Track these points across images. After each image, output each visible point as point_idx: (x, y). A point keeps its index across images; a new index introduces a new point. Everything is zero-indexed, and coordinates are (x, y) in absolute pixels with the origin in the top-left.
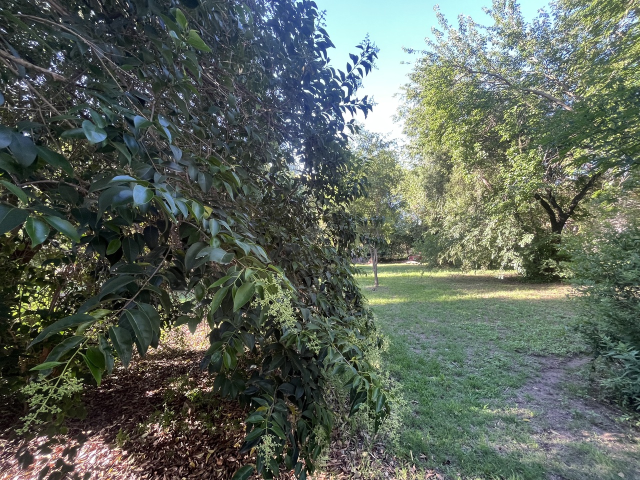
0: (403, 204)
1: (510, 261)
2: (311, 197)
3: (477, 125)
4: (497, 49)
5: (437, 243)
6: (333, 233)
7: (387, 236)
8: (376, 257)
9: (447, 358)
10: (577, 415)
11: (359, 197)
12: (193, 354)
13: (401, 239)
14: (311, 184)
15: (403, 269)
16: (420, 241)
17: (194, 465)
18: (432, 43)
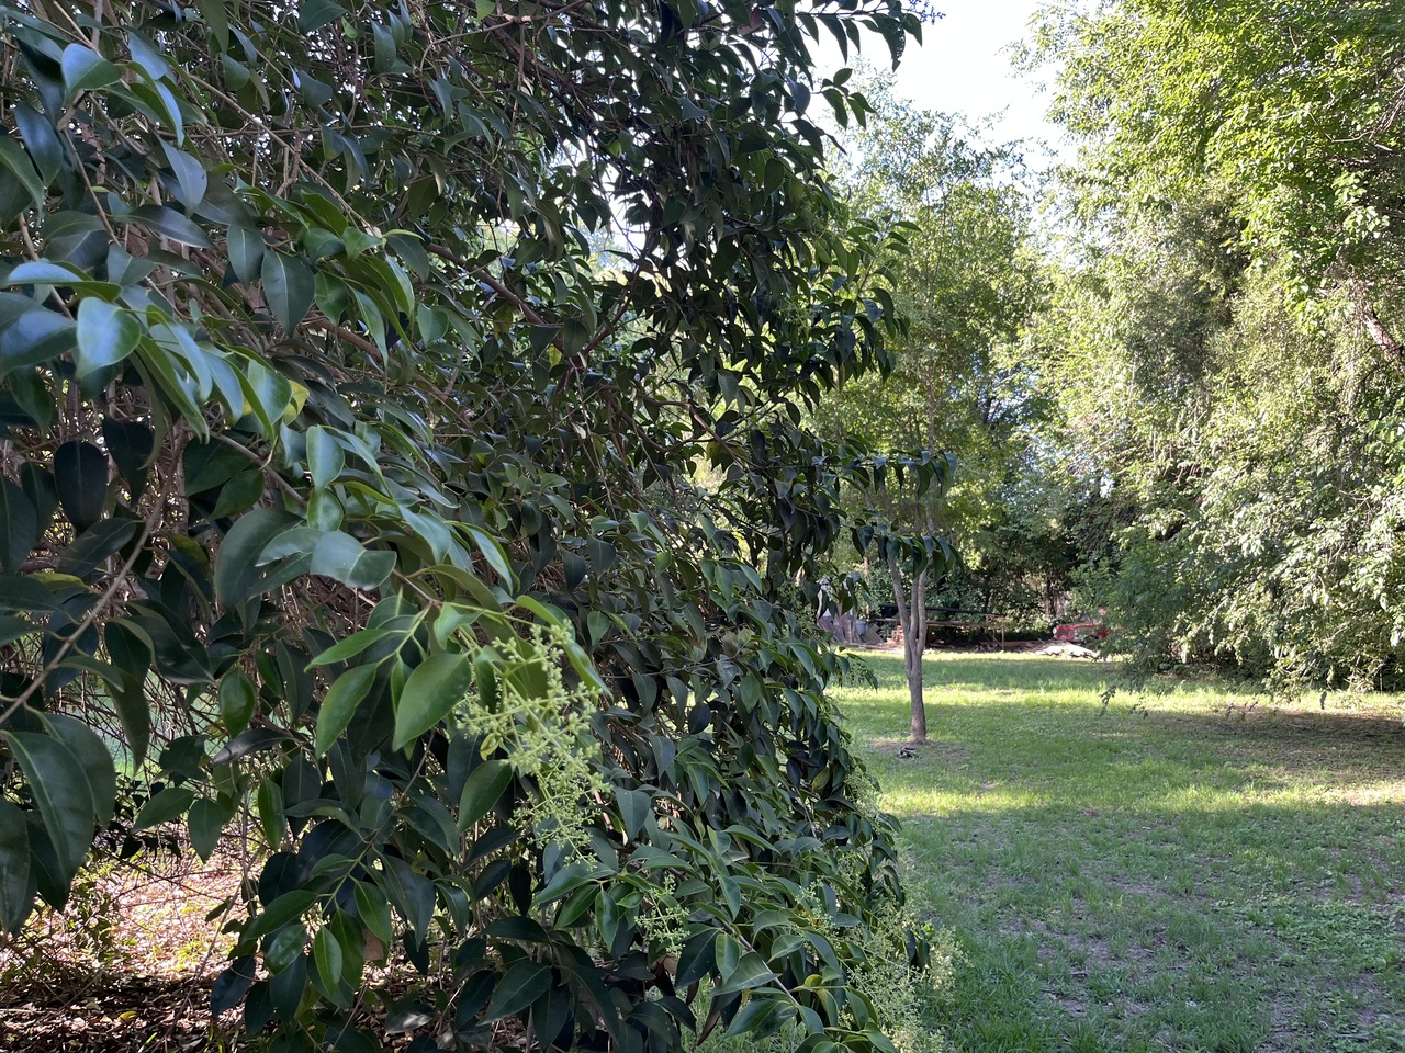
0: (1039, 409)
2: (669, 364)
3: (1346, 101)
5: (1171, 571)
6: (749, 509)
7: (967, 537)
8: (920, 619)
9: (1191, 1036)
11: (858, 372)
12: (147, 990)
13: (1026, 552)
14: (670, 310)
15: (1032, 676)
16: (1105, 562)
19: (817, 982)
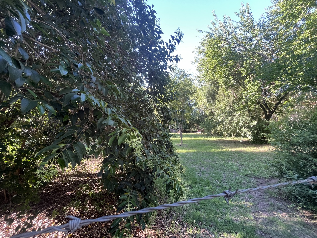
0: (195, 104)
1: (245, 133)
2: (151, 100)
3: (231, 68)
4: (242, 32)
5: (211, 123)
6: (161, 117)
7: (187, 120)
8: (182, 129)
9: (214, 178)
10: (272, 205)
11: (174, 100)
12: (90, 175)
13: (194, 121)
14: (151, 93)
15: (195, 136)
16: (203, 122)
17: (91, 227)
18: (211, 28)
19: (169, 172)
